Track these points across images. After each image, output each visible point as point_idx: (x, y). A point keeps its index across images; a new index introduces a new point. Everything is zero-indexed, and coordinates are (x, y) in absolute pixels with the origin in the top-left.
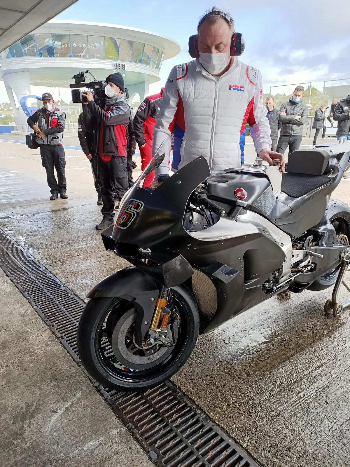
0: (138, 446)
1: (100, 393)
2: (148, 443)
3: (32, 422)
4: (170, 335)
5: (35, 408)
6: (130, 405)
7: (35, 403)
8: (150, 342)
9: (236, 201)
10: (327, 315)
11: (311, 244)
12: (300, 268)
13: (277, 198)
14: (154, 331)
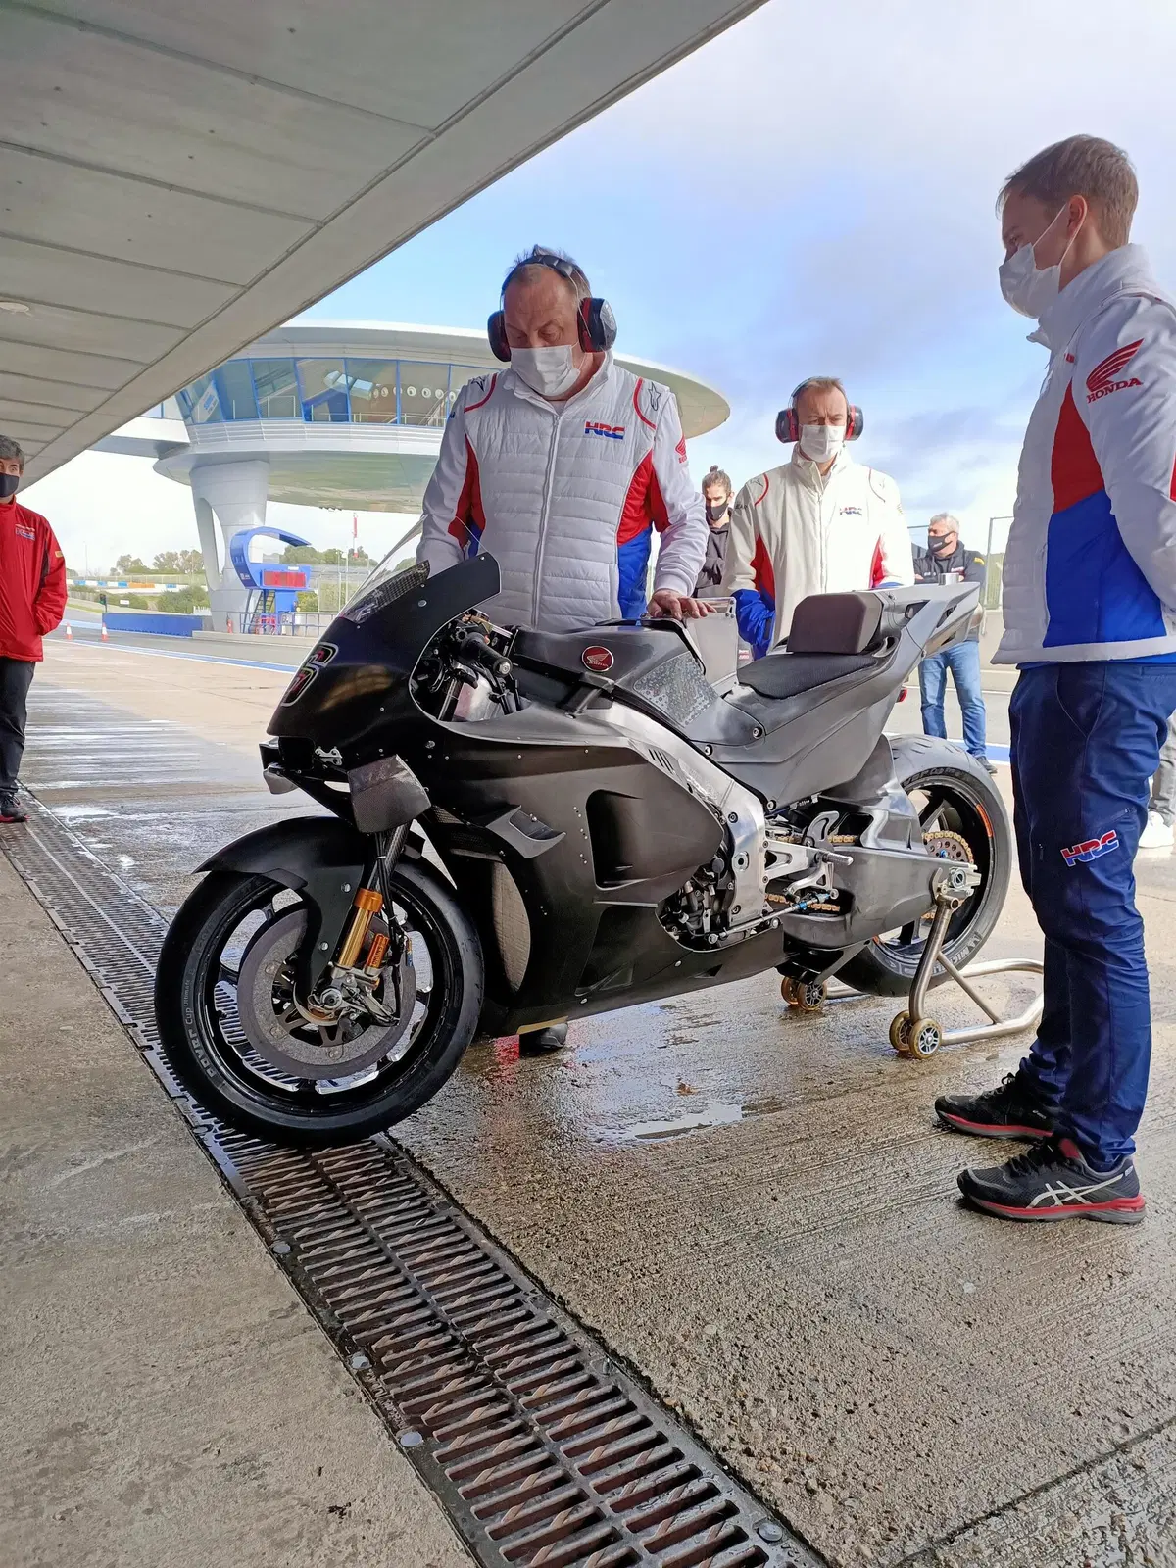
0: (252, 1231)
1: (203, 1144)
2: (278, 1229)
3: (14, 1175)
4: (390, 997)
5: (30, 1155)
7: (33, 1148)
8: (330, 997)
9: (584, 674)
10: (903, 1055)
12: (792, 889)
13: (723, 697)
14: (344, 972)
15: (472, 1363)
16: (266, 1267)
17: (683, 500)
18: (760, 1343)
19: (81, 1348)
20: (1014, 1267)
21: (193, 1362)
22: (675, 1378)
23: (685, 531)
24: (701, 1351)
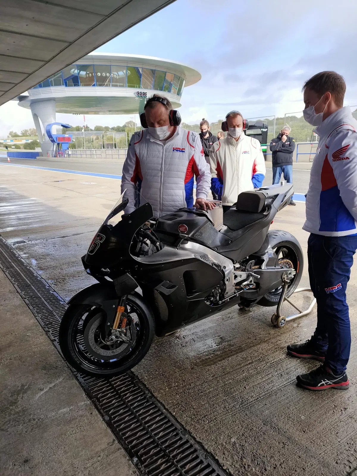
0: (97, 413)
1: (77, 378)
2: (105, 411)
3: (24, 396)
4: (129, 334)
5: (27, 388)
6: (97, 387)
7: (28, 384)
8: (112, 338)
9: (179, 234)
10: (275, 327)
11: (253, 268)
12: (242, 286)
13: (219, 231)
14: (115, 330)
15: (167, 458)
16: (103, 426)
17: (204, 167)
18: (247, 445)
19: (56, 463)
20: (314, 409)
21: (88, 465)
22: (225, 459)
23: (205, 177)
24: (231, 448)
